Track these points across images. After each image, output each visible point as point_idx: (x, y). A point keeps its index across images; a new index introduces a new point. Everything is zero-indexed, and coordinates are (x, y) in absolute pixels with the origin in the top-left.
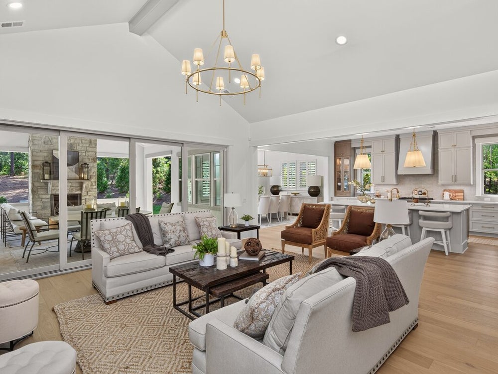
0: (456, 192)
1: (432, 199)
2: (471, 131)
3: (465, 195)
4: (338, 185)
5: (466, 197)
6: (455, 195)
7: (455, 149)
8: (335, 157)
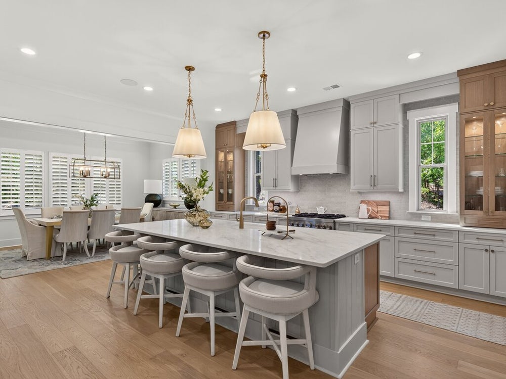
0: (378, 204)
1: (344, 216)
2: (399, 94)
3: (392, 211)
4: (220, 193)
5: (394, 213)
6: (376, 210)
7: (375, 130)
8: (216, 149)
